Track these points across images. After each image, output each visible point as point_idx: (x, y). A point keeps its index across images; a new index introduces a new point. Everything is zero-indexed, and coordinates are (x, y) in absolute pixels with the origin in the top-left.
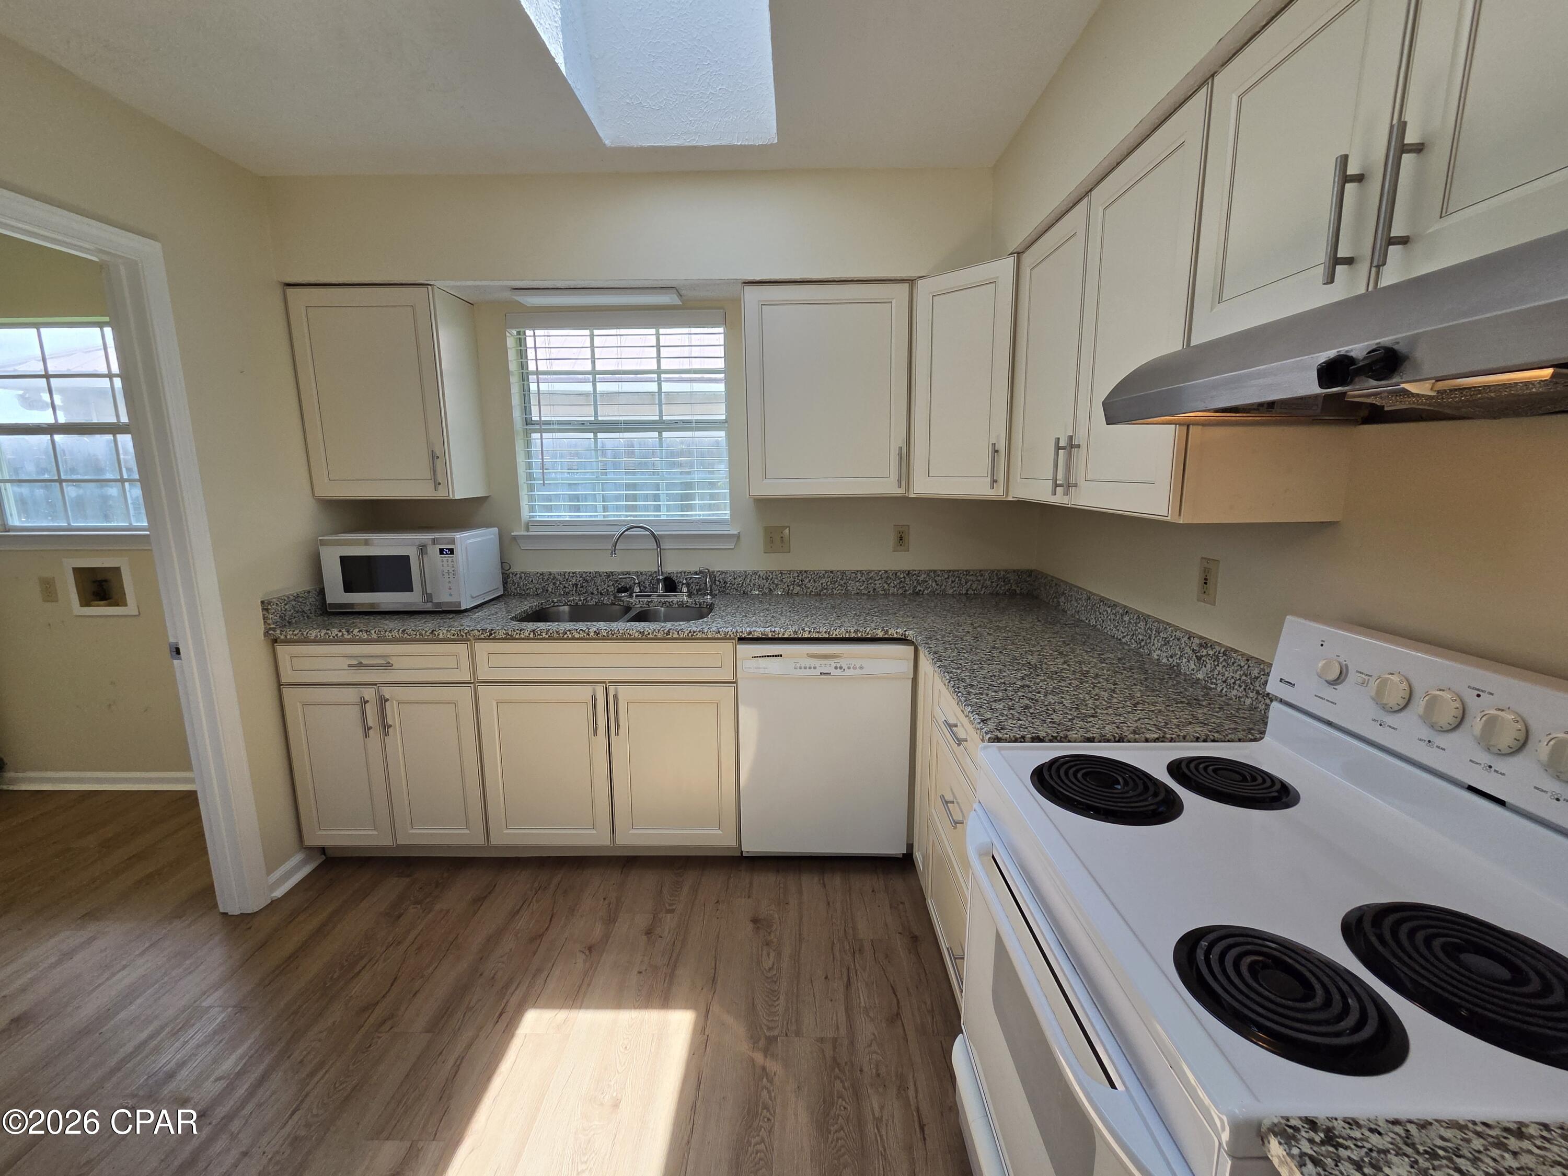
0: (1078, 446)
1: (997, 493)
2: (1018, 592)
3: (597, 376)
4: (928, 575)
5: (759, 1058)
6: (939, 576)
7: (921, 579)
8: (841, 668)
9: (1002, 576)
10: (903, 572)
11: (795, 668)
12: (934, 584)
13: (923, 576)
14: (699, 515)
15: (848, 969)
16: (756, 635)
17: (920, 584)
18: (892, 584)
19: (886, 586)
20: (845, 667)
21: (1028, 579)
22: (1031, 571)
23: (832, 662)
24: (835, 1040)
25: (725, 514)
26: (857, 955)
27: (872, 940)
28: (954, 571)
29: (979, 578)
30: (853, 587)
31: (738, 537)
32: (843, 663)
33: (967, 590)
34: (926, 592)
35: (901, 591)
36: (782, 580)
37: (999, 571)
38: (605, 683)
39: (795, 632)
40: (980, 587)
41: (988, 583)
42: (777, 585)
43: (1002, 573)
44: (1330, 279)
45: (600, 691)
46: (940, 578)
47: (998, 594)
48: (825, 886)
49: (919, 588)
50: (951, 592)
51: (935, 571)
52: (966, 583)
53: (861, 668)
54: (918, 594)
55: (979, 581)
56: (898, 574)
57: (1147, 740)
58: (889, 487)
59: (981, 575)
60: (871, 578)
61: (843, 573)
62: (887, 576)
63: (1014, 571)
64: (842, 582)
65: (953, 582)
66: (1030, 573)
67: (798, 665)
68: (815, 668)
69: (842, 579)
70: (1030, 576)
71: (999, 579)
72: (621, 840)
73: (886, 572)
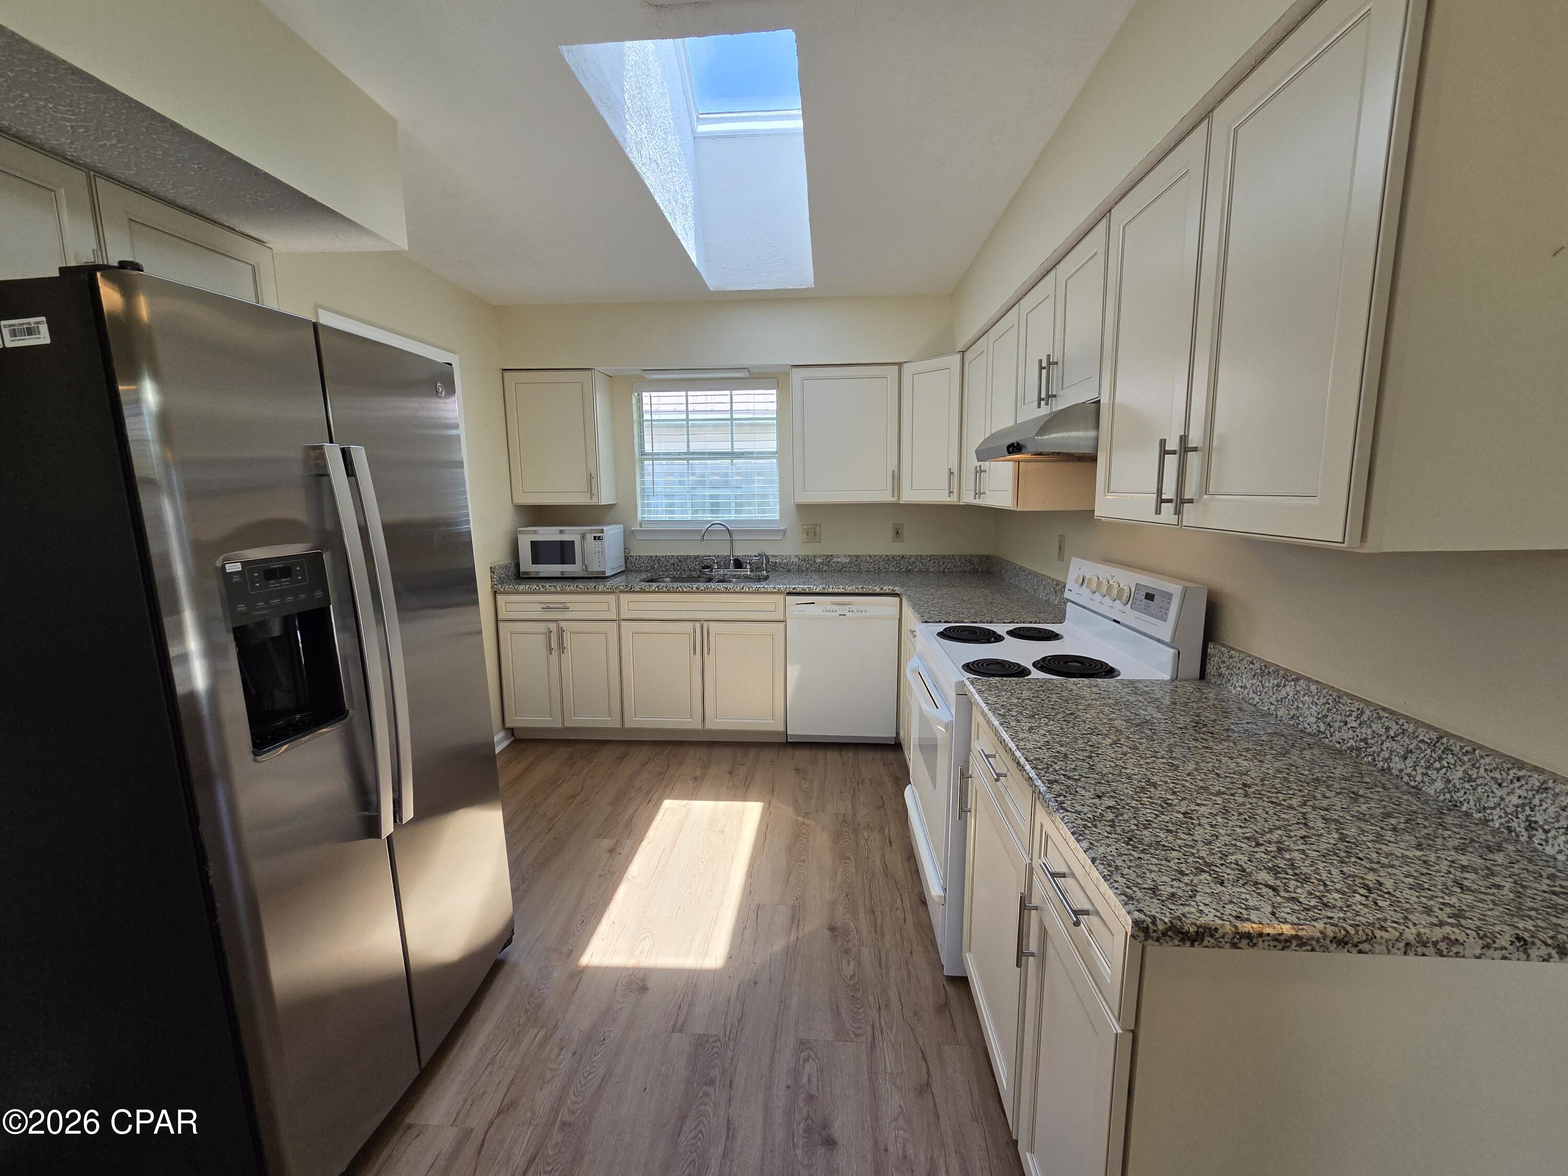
0: (985, 471)
1: (953, 500)
2: (980, 570)
3: (690, 422)
4: (917, 558)
5: (801, 819)
6: (924, 559)
7: (911, 561)
8: (853, 611)
9: (968, 560)
10: (899, 556)
11: (823, 611)
12: (921, 564)
13: (913, 559)
14: (758, 517)
15: (854, 789)
16: (798, 590)
17: (910, 564)
18: (891, 565)
19: (887, 566)
20: (855, 611)
21: (987, 561)
22: (989, 556)
23: (846, 607)
24: (844, 815)
25: (776, 516)
26: (860, 784)
27: (870, 780)
28: (935, 556)
29: (952, 561)
30: (864, 566)
31: (785, 531)
32: (854, 608)
33: (944, 569)
34: (915, 570)
35: (897, 570)
36: (815, 562)
37: (966, 555)
38: (701, 621)
39: (824, 588)
40: (952, 567)
41: (959, 564)
42: (811, 565)
43: (968, 557)
44: (1039, 406)
45: (698, 625)
46: (924, 561)
47: (965, 572)
48: (842, 756)
49: (910, 567)
50: (933, 570)
51: (921, 556)
52: (943, 564)
53: (866, 611)
54: (909, 571)
55: (952, 562)
56: (896, 558)
57: (1004, 623)
58: (885, 496)
59: (954, 558)
60: (876, 560)
61: (857, 556)
62: (888, 559)
63: (977, 556)
64: (856, 563)
65: (934, 563)
66: (988, 557)
67: (825, 610)
68: (836, 611)
69: (856, 561)
70: (988, 559)
71: (966, 561)
72: (709, 726)
73: (887, 556)
